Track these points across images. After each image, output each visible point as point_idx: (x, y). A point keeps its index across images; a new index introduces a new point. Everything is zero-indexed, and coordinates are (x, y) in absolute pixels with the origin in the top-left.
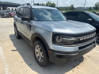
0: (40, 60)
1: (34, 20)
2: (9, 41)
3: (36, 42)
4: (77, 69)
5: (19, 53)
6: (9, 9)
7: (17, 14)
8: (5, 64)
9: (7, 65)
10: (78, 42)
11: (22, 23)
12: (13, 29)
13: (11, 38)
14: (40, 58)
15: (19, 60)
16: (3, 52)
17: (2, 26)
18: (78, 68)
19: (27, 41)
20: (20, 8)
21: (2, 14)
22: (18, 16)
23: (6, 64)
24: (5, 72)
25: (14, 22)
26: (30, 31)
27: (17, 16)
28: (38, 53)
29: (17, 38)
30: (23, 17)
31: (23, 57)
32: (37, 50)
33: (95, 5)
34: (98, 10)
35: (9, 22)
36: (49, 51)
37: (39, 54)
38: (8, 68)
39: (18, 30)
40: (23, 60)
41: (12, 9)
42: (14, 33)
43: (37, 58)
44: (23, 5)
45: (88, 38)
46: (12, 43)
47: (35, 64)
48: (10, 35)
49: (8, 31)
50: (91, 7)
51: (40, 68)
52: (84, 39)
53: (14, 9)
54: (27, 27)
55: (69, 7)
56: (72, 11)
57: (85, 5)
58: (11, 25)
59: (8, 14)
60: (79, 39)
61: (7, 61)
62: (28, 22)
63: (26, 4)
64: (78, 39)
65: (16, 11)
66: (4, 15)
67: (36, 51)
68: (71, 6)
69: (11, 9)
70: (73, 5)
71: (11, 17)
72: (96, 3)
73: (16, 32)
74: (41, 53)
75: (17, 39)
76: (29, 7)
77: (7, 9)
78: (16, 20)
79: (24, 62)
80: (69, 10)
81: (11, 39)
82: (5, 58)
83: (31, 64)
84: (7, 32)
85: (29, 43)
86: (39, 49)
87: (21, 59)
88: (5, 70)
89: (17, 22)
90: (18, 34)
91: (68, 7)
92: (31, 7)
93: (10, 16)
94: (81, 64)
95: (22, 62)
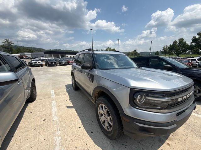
0: (106, 127)
1: (97, 69)
2: (65, 93)
3: (100, 98)
4: (168, 146)
5: (76, 111)
6: (67, 56)
7: (76, 62)
8: (56, 129)
9: (59, 132)
10: (175, 104)
11: (82, 72)
12: (70, 78)
13: (67, 89)
14: (106, 124)
15: (76, 124)
16: (56, 110)
17: (59, 74)
18: (168, 144)
19: (87, 95)
20: (79, 55)
21: (60, 62)
22: (77, 64)
23: (59, 129)
24: (55, 145)
25: (72, 70)
26: (92, 82)
27: (75, 64)
28: (102, 115)
29: (74, 89)
30: (83, 65)
31: (80, 119)
32: (101, 111)
33: (163, 49)
34: (167, 54)
35: (66, 69)
36: (124, 118)
37: (105, 117)
38: (60, 138)
39: (77, 80)
40: (81, 123)
41: (71, 56)
42: (71, 83)
43: (102, 123)
44: (83, 51)
45: (188, 97)
46: (68, 96)
47: (98, 132)
48: (66, 86)
49: (64, 80)
50: (157, 52)
51: (106, 141)
52: (184, 99)
53: (72, 57)
54: (88, 77)
55: (132, 52)
56: (136, 56)
57: (150, 49)
58: (68, 73)
59: (66, 61)
60: (177, 99)
61: (60, 125)
62: (89, 70)
63: (87, 50)
64: (175, 99)
65: (75, 59)
66: (62, 62)
67: (100, 113)
68: (133, 51)
69: (69, 57)
70: (135, 50)
71: (69, 65)
72: (163, 47)
73: (73, 82)
74: (109, 118)
75: (74, 91)
76: (91, 53)
77: (65, 57)
78: (74, 68)
79: (82, 127)
80: (131, 56)
81: (67, 91)
82: (57, 119)
83: (93, 131)
85: (90, 98)
86: (105, 111)
87: (78, 122)
88: (55, 140)
89: (75, 70)
90: (76, 85)
91: (130, 52)
92: (94, 53)
93: (67, 63)
94: (171, 136)
95: (80, 128)
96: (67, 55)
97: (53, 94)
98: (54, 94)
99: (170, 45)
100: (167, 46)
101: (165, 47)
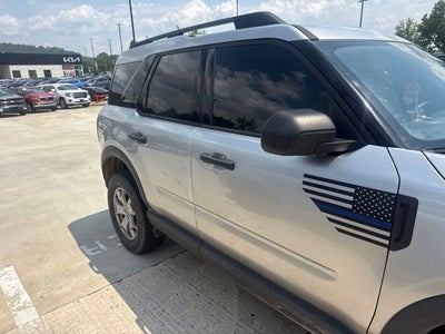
6: (17, 74)
13: (89, 251)
26: (390, 247)
35: (27, 135)
46: (119, 300)
48: (72, 229)
53: (41, 75)
59: (16, 96)
69: (25, 75)
71: (34, 111)
77: (8, 76)
81: (97, 266)
84: (47, 202)
93: (26, 106)
96: (13, 68)
97: (17, 296)
98: (25, 297)
99: (424, 19)
100: (410, 22)
101: (402, 24)
